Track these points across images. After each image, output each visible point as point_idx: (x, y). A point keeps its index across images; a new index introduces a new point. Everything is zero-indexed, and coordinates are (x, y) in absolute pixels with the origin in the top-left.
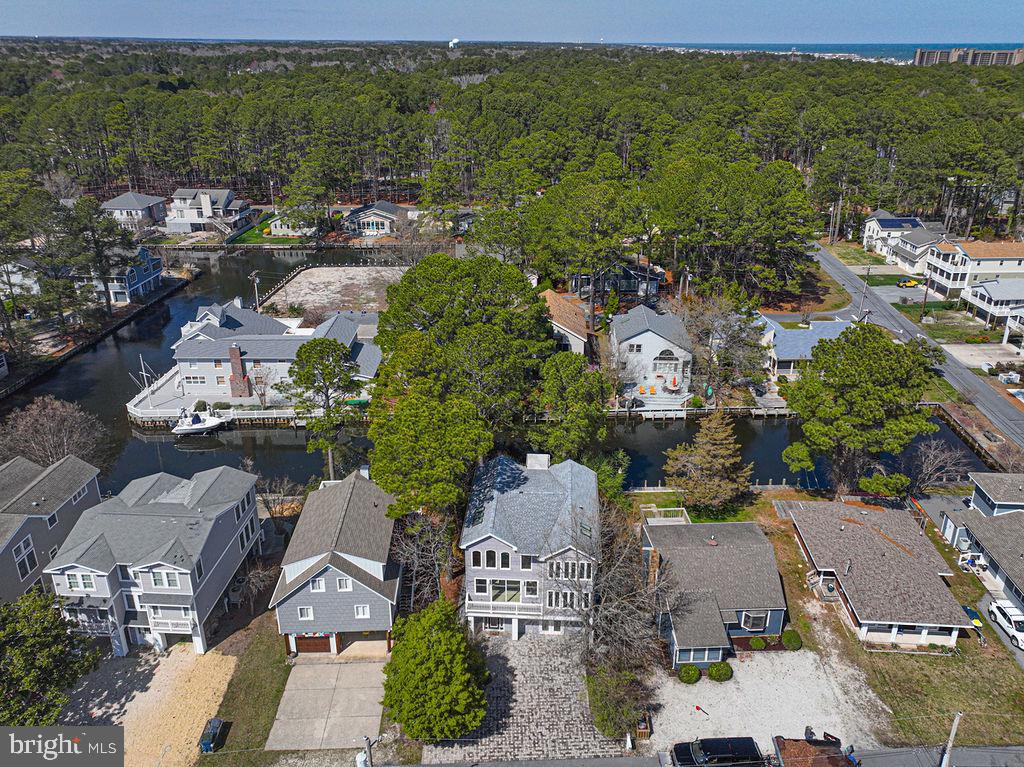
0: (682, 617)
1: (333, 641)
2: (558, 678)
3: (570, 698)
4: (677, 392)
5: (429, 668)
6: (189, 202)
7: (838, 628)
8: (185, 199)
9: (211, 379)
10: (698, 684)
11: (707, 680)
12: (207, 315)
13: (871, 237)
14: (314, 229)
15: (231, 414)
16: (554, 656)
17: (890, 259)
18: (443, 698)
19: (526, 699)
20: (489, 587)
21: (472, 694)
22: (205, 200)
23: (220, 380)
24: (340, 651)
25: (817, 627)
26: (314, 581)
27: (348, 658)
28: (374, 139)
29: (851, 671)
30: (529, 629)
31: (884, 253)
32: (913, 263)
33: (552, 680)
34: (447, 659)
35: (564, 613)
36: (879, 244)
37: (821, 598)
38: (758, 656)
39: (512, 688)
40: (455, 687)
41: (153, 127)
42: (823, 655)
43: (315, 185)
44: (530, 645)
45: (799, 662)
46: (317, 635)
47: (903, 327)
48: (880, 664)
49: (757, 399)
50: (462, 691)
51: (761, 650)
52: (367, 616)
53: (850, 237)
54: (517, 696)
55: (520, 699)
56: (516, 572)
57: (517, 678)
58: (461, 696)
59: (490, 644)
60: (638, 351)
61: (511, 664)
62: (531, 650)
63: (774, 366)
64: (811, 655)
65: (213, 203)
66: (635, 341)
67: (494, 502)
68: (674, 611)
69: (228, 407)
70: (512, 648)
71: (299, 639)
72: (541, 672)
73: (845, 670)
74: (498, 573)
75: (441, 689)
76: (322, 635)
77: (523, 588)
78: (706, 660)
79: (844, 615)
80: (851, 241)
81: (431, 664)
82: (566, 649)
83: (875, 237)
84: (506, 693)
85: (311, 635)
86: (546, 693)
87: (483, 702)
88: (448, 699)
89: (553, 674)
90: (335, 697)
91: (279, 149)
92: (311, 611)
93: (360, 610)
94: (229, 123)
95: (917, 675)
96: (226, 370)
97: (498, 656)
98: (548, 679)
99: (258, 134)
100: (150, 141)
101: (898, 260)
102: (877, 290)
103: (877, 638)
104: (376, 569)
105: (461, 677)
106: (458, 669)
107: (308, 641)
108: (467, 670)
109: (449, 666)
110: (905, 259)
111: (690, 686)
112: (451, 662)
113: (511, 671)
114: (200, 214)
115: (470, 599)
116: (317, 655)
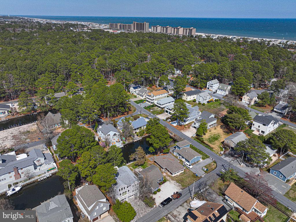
3: (142, 205)
7: (169, 176)
11: (158, 192)
15: (21, 184)
17: (137, 96)
20: (122, 194)
23: (11, 177)
24: (100, 218)
25: (166, 177)
27: (102, 218)
29: (174, 182)
31: (136, 94)
32: (143, 97)
35: (135, 193)
36: (134, 93)
37: (165, 172)
38: (162, 185)
42: (169, 181)
45: (167, 183)
47: (148, 113)
48: (176, 179)
49: (134, 138)
52: (105, 209)
53: (127, 91)
55: (135, 209)
56: (126, 190)
60: (109, 136)
62: (131, 201)
63: (134, 130)
64: (168, 182)
66: (108, 134)
67: (117, 179)
71: (93, 220)
73: (173, 182)
74: (123, 191)
78: (157, 189)
79: (169, 174)
82: (136, 198)
83: (133, 91)
86: (138, 206)
89: (137, 203)
92: (96, 213)
95: (181, 178)
96: (12, 174)
101: (139, 96)
102: (139, 105)
103: (175, 175)
104: (105, 200)
110: (141, 96)
111: (156, 194)
116: (96, 221)
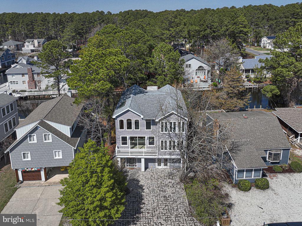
0: (236, 153)
1: (43, 173)
2: (168, 190)
3: (176, 201)
4: (206, 81)
5: (87, 176)
6: (31, 43)
8: (29, 42)
9: (20, 82)
10: (250, 191)
11: (255, 189)
12: (21, 59)
13: (264, 43)
14: (72, 50)
15: (26, 94)
16: (165, 179)
18: (95, 197)
19: (150, 203)
20: (129, 141)
21: (115, 194)
22: (36, 42)
23: (24, 82)
24: (46, 179)
26: (30, 136)
27: (51, 183)
28: (94, 23)
30: (150, 165)
33: (165, 191)
34: (99, 170)
35: (170, 154)
36: (268, 45)
38: (280, 176)
39: (142, 196)
40: (104, 189)
41: (21, 21)
43: (72, 32)
44: (151, 174)
46: (33, 170)
50: (108, 191)
51: (280, 173)
52: (61, 157)
53: (256, 45)
54: (145, 201)
55: (146, 203)
56: (143, 132)
57: (145, 191)
58: (108, 195)
59: (129, 174)
60: (190, 67)
61: (140, 183)
62: (152, 176)
63: (243, 72)
65: (39, 43)
66: (188, 63)
67: (131, 98)
68: (231, 150)
69: (25, 91)
70: (141, 175)
71: (24, 172)
72: (158, 187)
74: (133, 132)
75: (95, 190)
76: (36, 169)
77: (147, 142)
78: (253, 178)
80: (257, 46)
81: (88, 174)
82: (171, 175)
83: (266, 43)
84: (139, 199)
85: (30, 169)
86: (162, 199)
87: (123, 201)
88: (98, 197)
89: (165, 188)
90: (37, 205)
91: (63, 27)
92: (29, 155)
93: (57, 153)
94: (46, 19)
96: (26, 78)
97: (134, 180)
98: (162, 191)
99: (55, 22)
100: (20, 26)
104: (66, 130)
105: (108, 182)
106: (106, 177)
107: (29, 174)
108: (112, 178)
109: (100, 175)
111: (247, 193)
112: (102, 172)
113: (141, 187)
114: (34, 47)
115: (118, 148)
116: (34, 182)
